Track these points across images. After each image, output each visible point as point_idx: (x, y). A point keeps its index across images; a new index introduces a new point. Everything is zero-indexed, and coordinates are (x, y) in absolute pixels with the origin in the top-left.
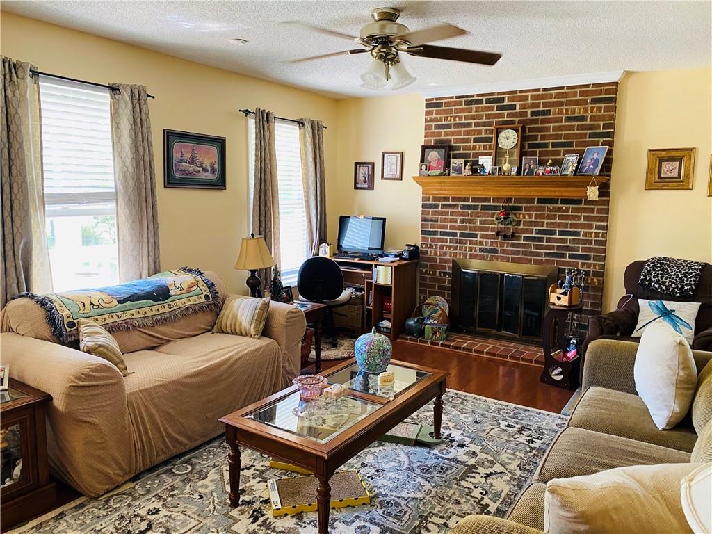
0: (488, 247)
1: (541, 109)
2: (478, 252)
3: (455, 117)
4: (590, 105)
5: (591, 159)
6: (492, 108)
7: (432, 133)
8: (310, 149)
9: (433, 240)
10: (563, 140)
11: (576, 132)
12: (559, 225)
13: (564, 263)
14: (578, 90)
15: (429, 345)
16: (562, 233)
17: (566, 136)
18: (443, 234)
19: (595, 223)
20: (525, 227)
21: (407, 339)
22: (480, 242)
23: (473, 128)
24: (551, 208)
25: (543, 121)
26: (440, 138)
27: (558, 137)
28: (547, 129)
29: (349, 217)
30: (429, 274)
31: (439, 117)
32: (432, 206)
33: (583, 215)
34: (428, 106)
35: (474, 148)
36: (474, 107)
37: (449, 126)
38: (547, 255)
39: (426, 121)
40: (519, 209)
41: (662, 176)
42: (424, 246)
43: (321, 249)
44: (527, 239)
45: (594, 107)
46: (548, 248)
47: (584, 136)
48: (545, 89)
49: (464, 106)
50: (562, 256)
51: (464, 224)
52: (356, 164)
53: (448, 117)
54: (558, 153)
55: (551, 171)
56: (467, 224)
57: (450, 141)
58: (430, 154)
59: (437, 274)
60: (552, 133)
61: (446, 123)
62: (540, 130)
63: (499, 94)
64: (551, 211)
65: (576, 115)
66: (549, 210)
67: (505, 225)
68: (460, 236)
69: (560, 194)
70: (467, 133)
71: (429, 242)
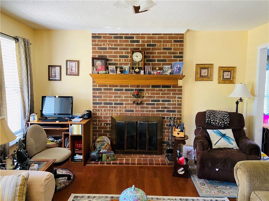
0: (129, 109)
1: (152, 43)
2: (124, 112)
3: (109, 45)
4: (173, 43)
5: (177, 67)
6: (128, 41)
7: (96, 51)
8: (23, 56)
9: (100, 107)
10: (162, 59)
11: (167, 55)
12: (162, 97)
13: (165, 114)
14: (168, 36)
15: (105, 165)
16: (163, 101)
17: (164, 57)
18: (105, 104)
19: (177, 96)
20: (147, 99)
21: (92, 164)
22: (125, 107)
23: (119, 50)
24: (158, 90)
25: (153, 49)
26: (101, 54)
27: (160, 57)
28: (155, 53)
29: (45, 97)
30: (98, 125)
31: (100, 43)
32: (98, 89)
33: (172, 92)
34: (93, 37)
35: (120, 60)
36: (119, 40)
37: (106, 49)
38: (157, 111)
39: (93, 45)
40: (143, 90)
41: (202, 75)
42: (95, 111)
43: (31, 117)
44: (147, 104)
45: (175, 44)
46: (157, 108)
47: (171, 57)
48: (153, 34)
49: (113, 39)
50: (163, 111)
51: (117, 98)
52: (49, 66)
53: (105, 44)
54: (160, 64)
55: (160, 73)
56: (118, 98)
57: (107, 56)
58: (97, 63)
59: (103, 124)
60: (157, 55)
61: (104, 47)
62: (151, 53)
63: (131, 34)
64: (158, 91)
65: (167, 47)
66: (157, 90)
67: (137, 98)
68: (114, 105)
69: (161, 83)
70: (115, 53)
71: (98, 108)
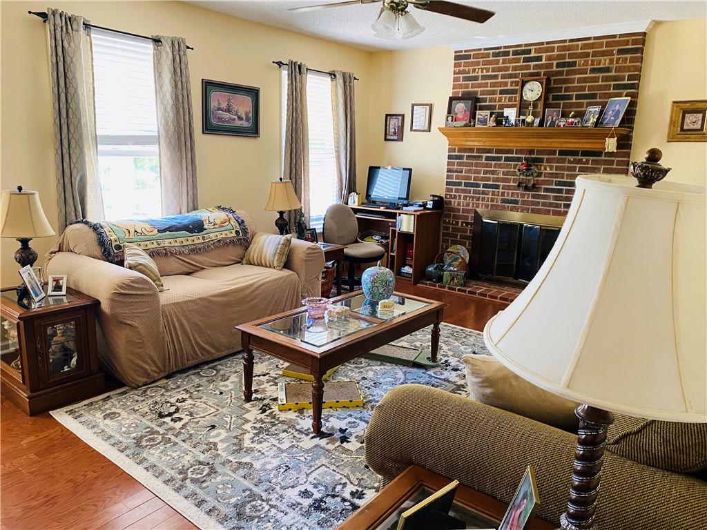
0: (510, 198)
1: (567, 60)
2: (499, 203)
3: (482, 70)
4: (616, 56)
5: (613, 111)
6: (518, 60)
7: (459, 85)
8: (341, 101)
9: (457, 191)
10: (587, 92)
11: (600, 83)
14: (605, 41)
17: (591, 88)
20: (547, 179)
21: (426, 284)
22: (502, 193)
23: (500, 80)
24: (572, 160)
25: (568, 73)
26: (468, 90)
27: (583, 88)
28: (572, 81)
29: (379, 168)
30: (452, 224)
31: (467, 69)
32: (457, 157)
33: (603, 166)
34: (457, 58)
35: (500, 100)
36: (501, 58)
37: (476, 78)
38: (566, 206)
39: (455, 73)
40: (541, 160)
41: (685, 128)
42: (448, 197)
43: (350, 198)
44: (547, 190)
45: (620, 58)
46: (566, 199)
47: (608, 87)
48: (572, 40)
49: (491, 58)
51: (488, 175)
52: (387, 115)
53: (475, 69)
54: (581, 105)
55: (572, 123)
56: (490, 176)
57: (477, 93)
58: (458, 105)
59: (460, 224)
60: (576, 85)
61: (474, 74)
62: (565, 81)
63: (526, 45)
64: (572, 163)
65: (602, 66)
66: (570, 162)
67: (526, 176)
68: (483, 187)
69: (580, 146)
70: (493, 85)
71: (453, 193)
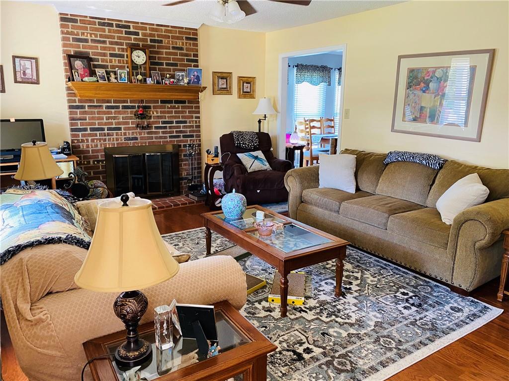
0: (131, 136)
1: (156, 38)
2: (123, 141)
3: (91, 34)
4: (185, 41)
5: (194, 75)
6: (121, 32)
7: (70, 44)
9: (83, 135)
10: (171, 62)
11: (179, 57)
12: (175, 117)
13: (181, 141)
14: (177, 30)
16: (177, 122)
17: (174, 59)
18: (92, 130)
19: (194, 115)
20: (155, 120)
22: (124, 133)
23: (108, 45)
24: (169, 106)
25: (159, 47)
26: (79, 50)
27: (169, 59)
28: (162, 53)
30: (84, 164)
31: (75, 31)
32: (78, 107)
33: (188, 110)
34: (62, 19)
35: (111, 61)
36: (107, 28)
37: (86, 41)
38: (170, 137)
39: (62, 32)
40: (149, 107)
42: (76, 142)
44: (156, 128)
45: (187, 43)
46: (170, 132)
47: (183, 60)
48: (158, 25)
49: (98, 26)
50: (179, 137)
51: (110, 121)
53: (84, 33)
54: (169, 70)
55: (173, 82)
56: (112, 121)
57: (89, 54)
58: (75, 63)
59: (91, 162)
60: (165, 56)
61: (83, 37)
63: (126, 22)
64: (169, 108)
65: (178, 46)
67: (141, 119)
68: (107, 130)
69: (173, 97)
70: (102, 48)
71: (80, 138)
